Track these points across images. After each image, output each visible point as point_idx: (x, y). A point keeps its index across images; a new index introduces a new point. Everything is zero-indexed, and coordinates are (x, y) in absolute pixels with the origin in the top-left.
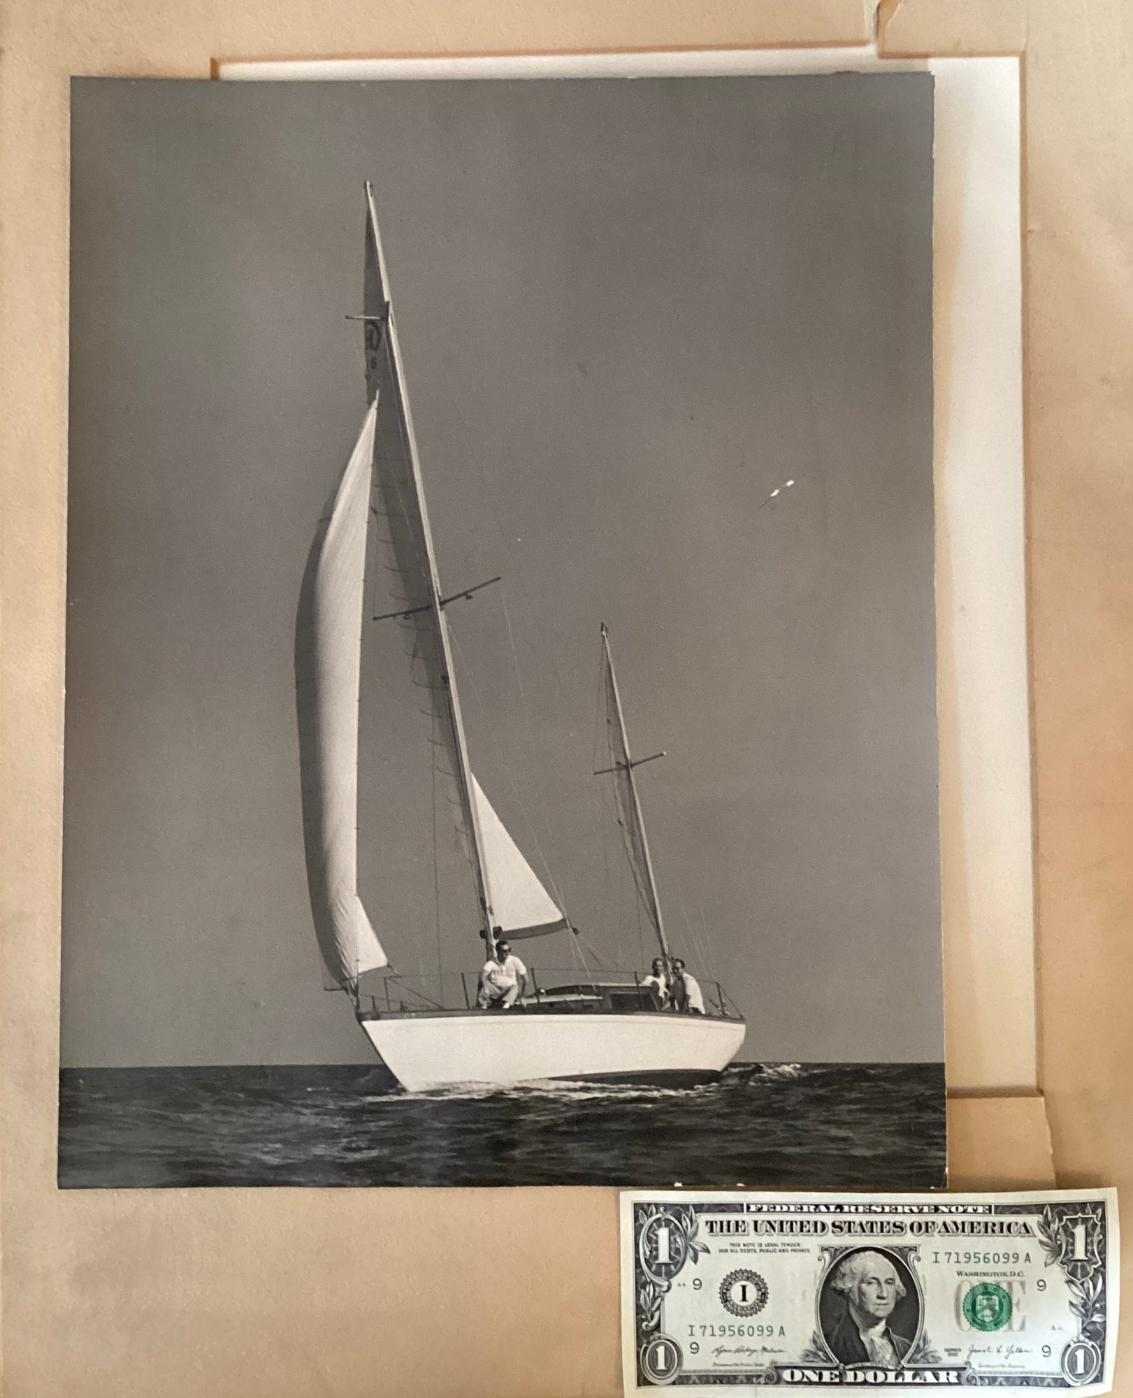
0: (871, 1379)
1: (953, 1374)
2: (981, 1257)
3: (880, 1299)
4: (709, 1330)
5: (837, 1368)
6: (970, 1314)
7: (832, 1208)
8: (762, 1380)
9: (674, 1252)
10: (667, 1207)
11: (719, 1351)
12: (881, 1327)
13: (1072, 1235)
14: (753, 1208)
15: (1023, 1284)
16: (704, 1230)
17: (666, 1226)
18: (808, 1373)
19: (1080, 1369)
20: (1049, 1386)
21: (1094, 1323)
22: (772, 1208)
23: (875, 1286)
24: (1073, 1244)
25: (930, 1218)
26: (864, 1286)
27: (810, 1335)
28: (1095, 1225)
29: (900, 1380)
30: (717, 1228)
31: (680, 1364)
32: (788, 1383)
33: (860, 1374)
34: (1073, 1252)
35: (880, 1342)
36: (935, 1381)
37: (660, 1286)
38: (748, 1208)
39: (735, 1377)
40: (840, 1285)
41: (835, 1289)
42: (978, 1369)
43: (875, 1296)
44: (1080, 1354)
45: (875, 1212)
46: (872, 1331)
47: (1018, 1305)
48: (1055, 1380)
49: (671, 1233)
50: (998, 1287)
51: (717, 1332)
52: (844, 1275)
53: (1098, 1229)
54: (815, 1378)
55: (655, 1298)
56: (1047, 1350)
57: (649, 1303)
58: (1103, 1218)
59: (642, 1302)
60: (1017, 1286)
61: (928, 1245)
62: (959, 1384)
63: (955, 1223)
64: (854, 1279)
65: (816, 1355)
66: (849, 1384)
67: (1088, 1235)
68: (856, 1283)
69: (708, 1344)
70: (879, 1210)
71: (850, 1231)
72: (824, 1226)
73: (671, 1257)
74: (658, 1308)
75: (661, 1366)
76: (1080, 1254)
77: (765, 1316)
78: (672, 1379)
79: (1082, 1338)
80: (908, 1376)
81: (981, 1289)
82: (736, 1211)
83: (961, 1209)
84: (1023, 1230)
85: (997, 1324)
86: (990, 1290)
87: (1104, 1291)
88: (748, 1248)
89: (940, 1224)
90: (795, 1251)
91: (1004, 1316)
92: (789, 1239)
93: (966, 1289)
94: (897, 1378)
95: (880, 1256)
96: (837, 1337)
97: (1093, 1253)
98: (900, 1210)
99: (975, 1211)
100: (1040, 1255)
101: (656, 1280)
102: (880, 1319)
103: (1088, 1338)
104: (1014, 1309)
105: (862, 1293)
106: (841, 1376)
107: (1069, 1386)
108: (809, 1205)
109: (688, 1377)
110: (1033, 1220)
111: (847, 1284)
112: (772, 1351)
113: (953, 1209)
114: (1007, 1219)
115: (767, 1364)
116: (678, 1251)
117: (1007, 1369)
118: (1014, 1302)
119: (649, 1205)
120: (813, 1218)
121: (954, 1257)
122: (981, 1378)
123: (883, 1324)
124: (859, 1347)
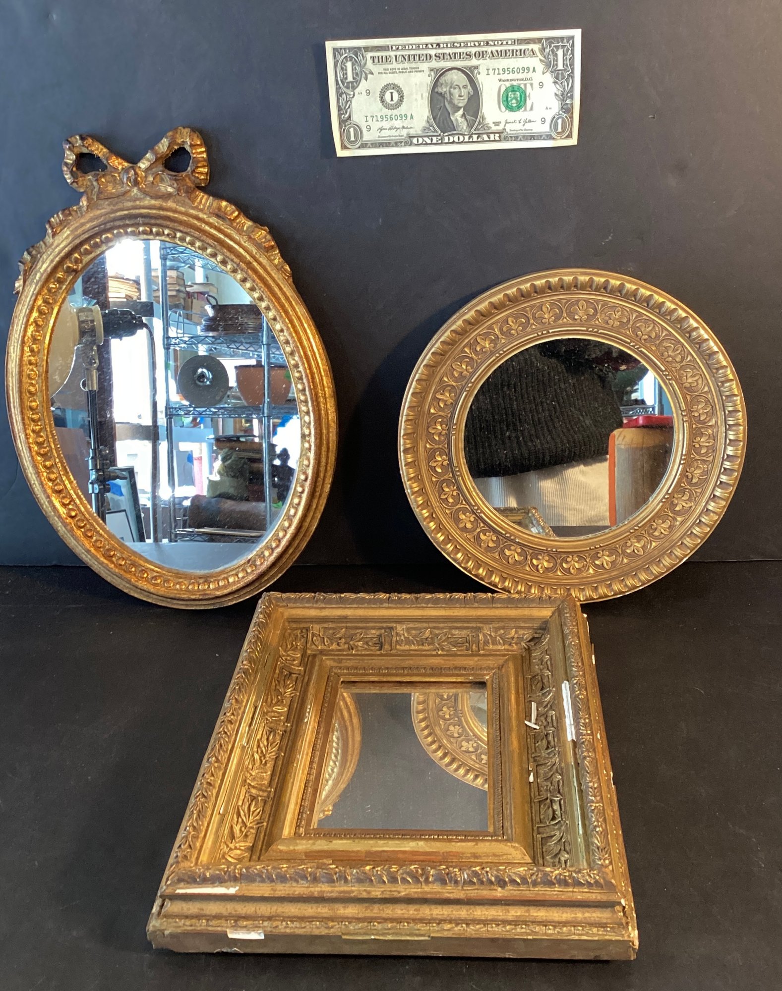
0: (456, 140)
1: (497, 135)
2: (511, 70)
3: (460, 97)
4: (375, 119)
5: (439, 135)
6: (505, 103)
7: (435, 46)
8: (403, 144)
9: (356, 75)
10: (350, 49)
11: (381, 129)
12: (461, 112)
13: (556, 55)
14: (394, 48)
15: (532, 85)
16: (369, 62)
17: (351, 60)
18: (426, 139)
19: (560, 130)
20: (544, 139)
21: (567, 104)
22: (404, 47)
23: (457, 90)
24: (557, 61)
25: (484, 49)
26: (452, 90)
27: (426, 118)
28: (568, 50)
29: (471, 140)
30: (376, 60)
31: (362, 137)
32: (416, 145)
33: (451, 138)
34: (557, 65)
35: (460, 120)
36: (488, 139)
37: (350, 95)
38: (392, 48)
39: (389, 143)
40: (439, 90)
41: (437, 93)
42: (509, 132)
43: (457, 96)
44: (560, 121)
45: (456, 47)
46: (457, 114)
47: (529, 96)
48: (547, 136)
49: (353, 65)
50: (519, 87)
51: (380, 119)
52: (442, 84)
53: (570, 52)
54: (429, 141)
55: (347, 102)
56: (543, 121)
57: (344, 104)
58: (573, 46)
59: (341, 104)
60: (528, 86)
61: (483, 64)
62: (500, 141)
63: (497, 51)
64: (446, 86)
65: (429, 129)
66: (446, 143)
67: (564, 55)
68: (448, 88)
69: (375, 126)
70: (458, 45)
71: (444, 58)
72: (431, 57)
73: (354, 78)
74: (349, 107)
75: (353, 139)
76: (560, 67)
77: (403, 109)
78: (357, 146)
79: (561, 112)
80: (475, 138)
81: (511, 89)
82: (385, 50)
83: (500, 43)
84: (531, 53)
85: (519, 108)
86: (516, 89)
87: (572, 87)
88: (393, 71)
89: (490, 52)
90: (417, 72)
91: (522, 103)
92: (414, 65)
93: (503, 89)
94: (469, 139)
95: (460, 72)
96: (439, 120)
97: (567, 66)
98: (469, 45)
99: (507, 43)
100: (540, 67)
101: (347, 91)
102: (461, 108)
103: (564, 112)
104: (528, 99)
105: (451, 94)
106: (441, 139)
107: (554, 139)
108: (422, 44)
109: (366, 144)
110: (536, 47)
111: (443, 90)
112: (407, 128)
113: (496, 43)
114: (523, 47)
115: (405, 135)
116: (357, 74)
117: (524, 132)
118: (527, 95)
119: (341, 49)
120: (425, 52)
121: (497, 71)
122: (511, 137)
123: (462, 110)
124: (450, 124)
